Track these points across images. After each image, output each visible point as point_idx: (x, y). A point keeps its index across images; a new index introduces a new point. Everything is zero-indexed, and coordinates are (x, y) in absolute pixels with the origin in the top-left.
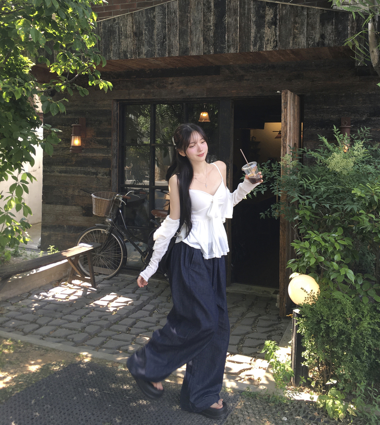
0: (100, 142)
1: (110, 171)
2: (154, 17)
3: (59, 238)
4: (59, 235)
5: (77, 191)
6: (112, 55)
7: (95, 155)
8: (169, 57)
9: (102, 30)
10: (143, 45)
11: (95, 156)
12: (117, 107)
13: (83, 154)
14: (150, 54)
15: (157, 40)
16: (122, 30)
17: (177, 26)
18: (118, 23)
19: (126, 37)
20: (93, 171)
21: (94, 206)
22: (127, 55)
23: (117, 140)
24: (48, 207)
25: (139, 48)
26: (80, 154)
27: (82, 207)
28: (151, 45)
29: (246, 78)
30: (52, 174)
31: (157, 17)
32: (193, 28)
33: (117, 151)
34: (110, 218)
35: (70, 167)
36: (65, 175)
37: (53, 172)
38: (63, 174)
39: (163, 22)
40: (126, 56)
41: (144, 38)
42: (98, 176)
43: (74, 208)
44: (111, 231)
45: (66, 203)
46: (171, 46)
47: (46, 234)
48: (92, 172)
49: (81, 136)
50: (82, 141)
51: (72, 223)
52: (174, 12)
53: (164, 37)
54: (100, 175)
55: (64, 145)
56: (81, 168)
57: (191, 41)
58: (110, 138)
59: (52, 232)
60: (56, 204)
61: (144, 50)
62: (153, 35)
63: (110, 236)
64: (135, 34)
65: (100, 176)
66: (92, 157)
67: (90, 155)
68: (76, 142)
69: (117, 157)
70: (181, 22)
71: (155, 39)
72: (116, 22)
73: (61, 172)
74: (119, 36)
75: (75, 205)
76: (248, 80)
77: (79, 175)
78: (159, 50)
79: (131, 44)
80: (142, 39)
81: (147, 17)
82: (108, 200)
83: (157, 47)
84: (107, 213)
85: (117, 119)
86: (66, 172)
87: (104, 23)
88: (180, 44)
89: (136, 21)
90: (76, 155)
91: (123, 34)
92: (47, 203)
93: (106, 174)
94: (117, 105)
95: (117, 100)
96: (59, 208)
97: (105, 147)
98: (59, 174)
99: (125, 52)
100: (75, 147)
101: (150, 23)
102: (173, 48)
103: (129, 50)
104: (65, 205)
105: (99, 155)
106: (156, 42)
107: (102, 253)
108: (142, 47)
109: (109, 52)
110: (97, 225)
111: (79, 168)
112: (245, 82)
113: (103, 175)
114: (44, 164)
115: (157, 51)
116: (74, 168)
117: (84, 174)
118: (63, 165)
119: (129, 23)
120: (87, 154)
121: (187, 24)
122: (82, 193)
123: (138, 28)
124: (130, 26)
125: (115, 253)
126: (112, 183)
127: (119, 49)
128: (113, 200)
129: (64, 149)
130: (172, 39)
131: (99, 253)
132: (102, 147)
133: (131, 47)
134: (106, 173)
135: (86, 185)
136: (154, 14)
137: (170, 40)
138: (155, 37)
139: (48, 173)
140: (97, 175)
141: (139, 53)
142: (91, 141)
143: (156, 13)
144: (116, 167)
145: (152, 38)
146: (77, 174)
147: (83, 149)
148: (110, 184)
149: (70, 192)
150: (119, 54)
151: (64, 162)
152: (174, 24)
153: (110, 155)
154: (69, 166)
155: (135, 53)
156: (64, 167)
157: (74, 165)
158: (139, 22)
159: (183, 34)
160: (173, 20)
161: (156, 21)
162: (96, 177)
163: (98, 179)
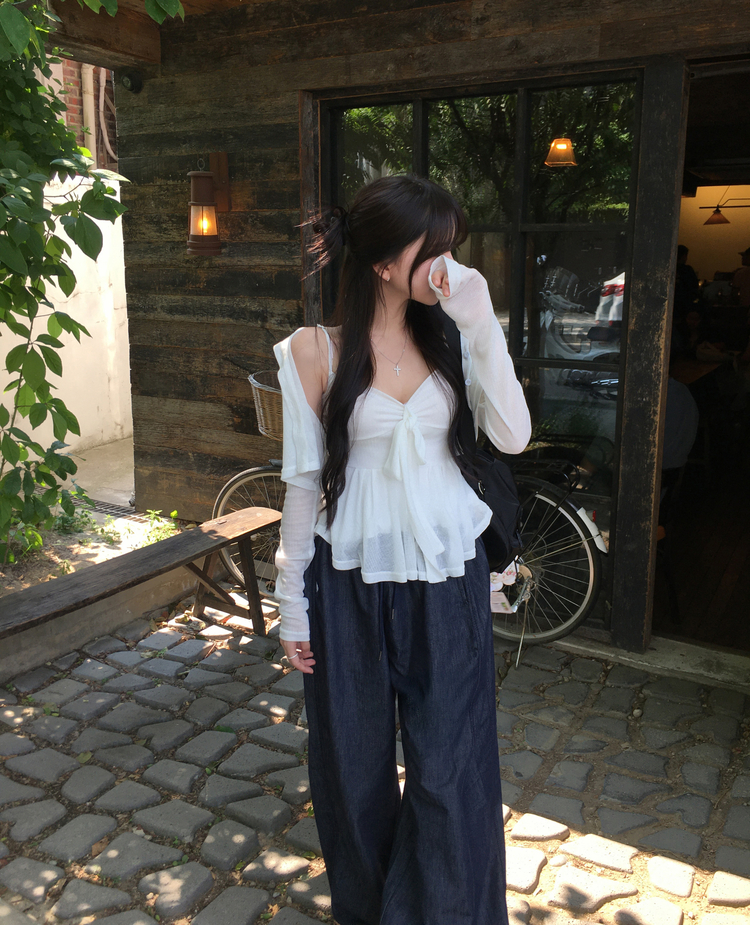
0: (268, 224)
1: (300, 310)
4: (178, 477)
5: (214, 362)
11: (255, 266)
12: (315, 117)
13: (226, 261)
20: (254, 307)
26: (219, 261)
27: (230, 406)
36: (183, 318)
37: (153, 309)
38: (178, 317)
42: (267, 326)
43: (210, 408)
45: (188, 393)
47: (146, 472)
48: (252, 312)
49: (215, 205)
50: (220, 220)
51: (207, 448)
54: (274, 320)
55: (175, 236)
58: (296, 211)
59: (160, 469)
65: (272, 323)
66: (250, 267)
67: (243, 261)
68: (204, 223)
73: (171, 310)
75: (211, 401)
77: (219, 320)
85: (316, 153)
86: (184, 310)
90: (206, 263)
92: (144, 393)
94: (315, 108)
95: (315, 93)
96: (172, 407)
97: (284, 238)
98: (169, 317)
100: (200, 238)
105: (269, 263)
111: (217, 301)
113: (281, 323)
116: (205, 300)
117: (230, 316)
118: (175, 292)
120: (235, 261)
122: (228, 369)
129: (175, 246)
132: (274, 238)
134: (288, 316)
135: (237, 346)
139: (141, 314)
140: (264, 320)
142: (246, 222)
144: (316, 298)
146: (213, 315)
147: (223, 245)
149: (198, 364)
151: (178, 282)
153: (299, 261)
154: (190, 293)
156: (178, 297)
157: (206, 292)
162: (263, 327)
163: (269, 334)
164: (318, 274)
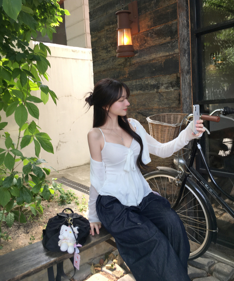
0: (159, 34)
1: (178, 78)
5: (133, 115)
7: (154, 56)
11: (153, 59)
20: (153, 82)
42: (160, 90)
48: (151, 85)
50: (134, 37)
54: (163, 87)
56: (136, 82)
58: (175, 22)
65: (162, 89)
66: (150, 61)
67: (146, 58)
68: (124, 39)
69: (189, 55)
93: (171, 85)
97: (168, 39)
100: (122, 47)
105: (160, 56)
111: (134, 82)
113: (167, 88)
117: (140, 90)
122: (140, 118)
126: (182, 99)
132: (163, 41)
134: (171, 83)
135: (145, 105)
140: (158, 88)
142: (147, 36)
144: (188, 72)
148: (179, 100)
153: (177, 51)
162: (157, 92)
163: (160, 94)
164: (189, 57)
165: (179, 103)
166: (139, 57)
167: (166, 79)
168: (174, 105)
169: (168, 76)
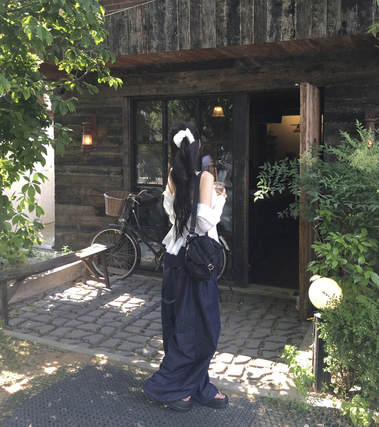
0: (111, 141)
1: (122, 170)
2: (164, 9)
3: (73, 238)
4: (73, 236)
5: (89, 190)
6: (121, 51)
7: (107, 153)
8: (180, 50)
9: (110, 24)
10: (154, 39)
12: (128, 105)
13: (95, 153)
14: (161, 48)
15: (167, 33)
16: (132, 23)
17: (188, 18)
18: (127, 17)
19: (136, 31)
20: (105, 170)
21: (107, 206)
22: (137, 50)
23: (129, 138)
24: (61, 207)
25: (149, 42)
26: (92, 153)
27: (95, 207)
28: (161, 39)
29: (262, 70)
30: (64, 174)
31: (167, 9)
32: (205, 20)
33: (129, 150)
34: (123, 218)
35: (82, 167)
36: (77, 174)
37: (65, 171)
38: (75, 174)
39: (174, 14)
40: (135, 50)
41: (154, 32)
42: (110, 176)
43: (87, 207)
44: (125, 231)
45: (78, 202)
46: (182, 39)
47: (59, 234)
48: (104, 172)
49: (92, 134)
50: (93, 139)
51: (85, 223)
52: (185, 3)
53: (175, 30)
54: (112, 174)
55: (75, 144)
56: (93, 168)
57: (203, 32)
58: (121, 136)
59: (66, 233)
60: (69, 204)
61: (155, 44)
62: (163, 28)
63: (123, 236)
64: (145, 27)
65: (112, 175)
66: (104, 155)
67: (101, 153)
68: (87, 140)
69: (129, 156)
70: (193, 13)
71: (166, 32)
72: (125, 15)
73: (72, 172)
74: (128, 30)
75: (87, 205)
76: (264, 72)
77: (91, 175)
78: (170, 43)
79: (141, 37)
80: (152, 33)
81: (157, 8)
82: (121, 200)
83: (168, 41)
84: (120, 213)
85: (128, 116)
86: (77, 171)
87: (112, 17)
88: (192, 37)
89: (146, 14)
90: (87, 154)
91: (132, 28)
92: (59, 203)
93: (118, 173)
94: (128, 101)
95: (128, 97)
96: (71, 208)
97: (117, 145)
98: (71, 174)
99: (135, 47)
100: (86, 146)
101: (161, 15)
102: (184, 41)
103: (139, 45)
104: (78, 205)
105: (111, 154)
106: (167, 36)
107: (116, 253)
108: (152, 41)
109: (119, 47)
110: (110, 225)
111: (91, 168)
112: (261, 74)
113: (115, 175)
114: (55, 164)
115: (168, 45)
116: (86, 167)
117: (96, 173)
118: (74, 165)
119: (139, 17)
120: (98, 153)
121: (199, 15)
122: (94, 193)
123: (148, 21)
124: (139, 20)
125: (129, 253)
126: (124, 183)
127: (128, 43)
128: (126, 200)
129: (75, 148)
130: (183, 32)
131: (113, 253)
132: (113, 145)
133: (141, 42)
134: (118, 172)
135: (98, 184)
136: (164, 5)
137: (181, 33)
138: (166, 30)
139: (60, 173)
140: (109, 174)
141: (149, 47)
142: (103, 140)
143: (166, 5)
144: (128, 166)
145: (162, 31)
146: (89, 173)
147: (94, 148)
148: (123, 183)
149: (82, 191)
150: (129, 48)
151: (76, 161)
152: (185, 16)
153: (122, 154)
154: (80, 165)
155: (145, 48)
156: (75, 167)
157: (86, 165)
158: (149, 15)
159: (194, 26)
160: (184, 11)
161: (167, 12)
162: (108, 177)
163: (110, 178)
164: (129, 158)
165: (122, 185)
166: (96, 151)
167: (114, 169)
168: (119, 186)
169: (116, 168)
